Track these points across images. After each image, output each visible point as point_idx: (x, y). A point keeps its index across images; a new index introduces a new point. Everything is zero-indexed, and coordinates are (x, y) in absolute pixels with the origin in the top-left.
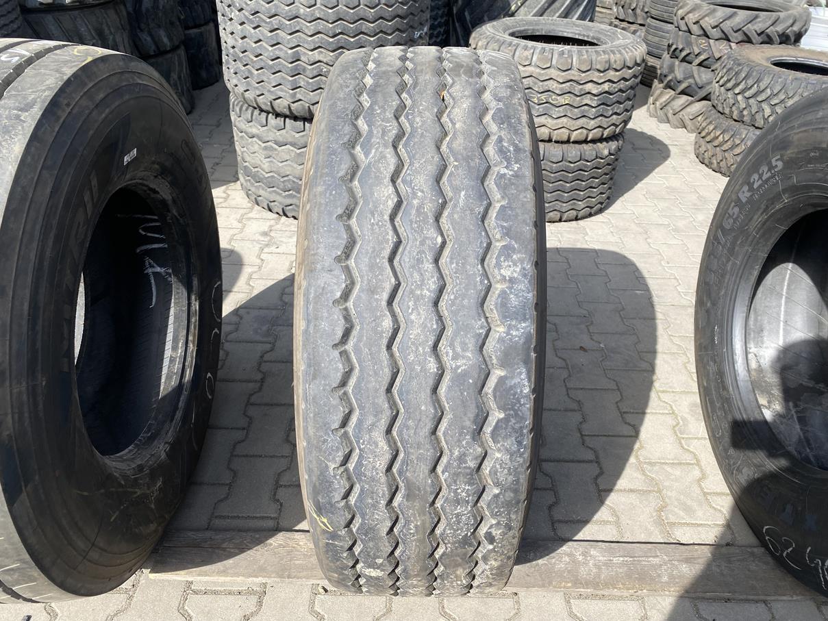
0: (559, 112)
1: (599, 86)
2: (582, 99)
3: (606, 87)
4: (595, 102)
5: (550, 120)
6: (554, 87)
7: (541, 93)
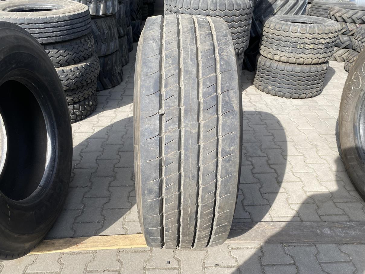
0: (308, 51)
1: (325, 40)
2: (318, 46)
3: (328, 40)
4: (323, 47)
5: (304, 55)
6: (307, 41)
7: (302, 44)
